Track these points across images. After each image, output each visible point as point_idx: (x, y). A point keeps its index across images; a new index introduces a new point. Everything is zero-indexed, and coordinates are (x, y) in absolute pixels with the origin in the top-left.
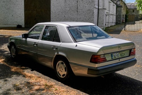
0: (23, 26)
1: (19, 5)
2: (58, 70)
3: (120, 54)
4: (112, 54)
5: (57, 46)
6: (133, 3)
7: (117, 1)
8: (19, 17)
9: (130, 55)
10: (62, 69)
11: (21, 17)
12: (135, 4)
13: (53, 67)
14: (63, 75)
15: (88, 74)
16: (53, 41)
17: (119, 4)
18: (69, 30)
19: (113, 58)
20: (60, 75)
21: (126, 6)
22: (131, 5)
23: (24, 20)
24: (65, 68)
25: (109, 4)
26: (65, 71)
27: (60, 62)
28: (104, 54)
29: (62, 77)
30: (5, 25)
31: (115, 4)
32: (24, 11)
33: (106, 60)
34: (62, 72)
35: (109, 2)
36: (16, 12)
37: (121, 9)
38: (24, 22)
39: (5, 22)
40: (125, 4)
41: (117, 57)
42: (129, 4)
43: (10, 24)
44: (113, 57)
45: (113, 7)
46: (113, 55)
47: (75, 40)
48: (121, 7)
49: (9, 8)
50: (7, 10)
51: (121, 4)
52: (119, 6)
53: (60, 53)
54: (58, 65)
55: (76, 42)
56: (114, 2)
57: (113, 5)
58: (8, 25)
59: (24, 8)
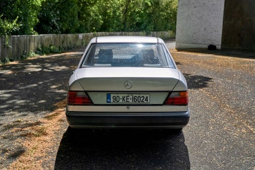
0: (219, 47)
1: (216, 12)
4: (109, 94)
8: (215, 31)
9: (165, 104)
11: (217, 31)
19: (110, 102)
23: (221, 36)
28: (85, 92)
30: (193, 44)
32: (222, 21)
33: (92, 102)
36: (211, 23)
38: (221, 40)
39: (194, 40)
41: (121, 100)
43: (201, 44)
44: (112, 99)
46: (112, 96)
49: (201, 17)
50: (198, 21)
58: (197, 44)
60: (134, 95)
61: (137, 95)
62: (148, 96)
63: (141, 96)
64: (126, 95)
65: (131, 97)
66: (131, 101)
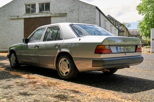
1: (18, 29)
2: (61, 68)
3: (125, 48)
4: (117, 46)
5: (59, 44)
6: (135, 30)
7: (119, 26)
8: (19, 40)
9: (136, 51)
10: (65, 67)
12: (138, 31)
13: (55, 68)
14: (65, 73)
15: (92, 67)
16: (55, 40)
17: (121, 29)
18: (72, 27)
19: (118, 51)
20: (63, 74)
21: (129, 32)
22: (133, 31)
24: (68, 65)
25: (111, 28)
26: (69, 68)
27: (63, 59)
28: (109, 45)
29: (65, 75)
30: (4, 48)
31: (117, 28)
33: (111, 51)
34: (65, 69)
35: (111, 26)
36: (15, 35)
37: (124, 34)
40: (127, 30)
41: (122, 51)
42: (131, 31)
45: (115, 32)
46: (119, 47)
47: (78, 35)
48: (123, 31)
51: (123, 29)
52: (121, 31)
53: (63, 50)
54: (61, 63)
55: (79, 37)
56: (116, 27)
57: (115, 30)
59: (23, 31)
63: (128, 47)
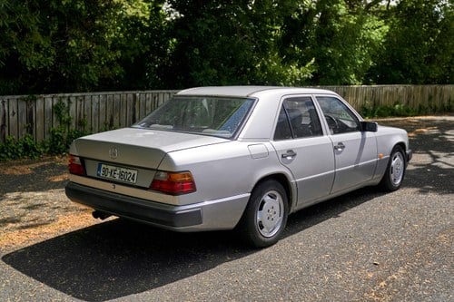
4: (100, 164)
19: (99, 175)
44: (102, 172)
46: (103, 166)
60: (122, 169)
61: (124, 170)
62: (136, 172)
63: (129, 171)
64: (114, 168)
65: (118, 172)
66: (117, 177)
